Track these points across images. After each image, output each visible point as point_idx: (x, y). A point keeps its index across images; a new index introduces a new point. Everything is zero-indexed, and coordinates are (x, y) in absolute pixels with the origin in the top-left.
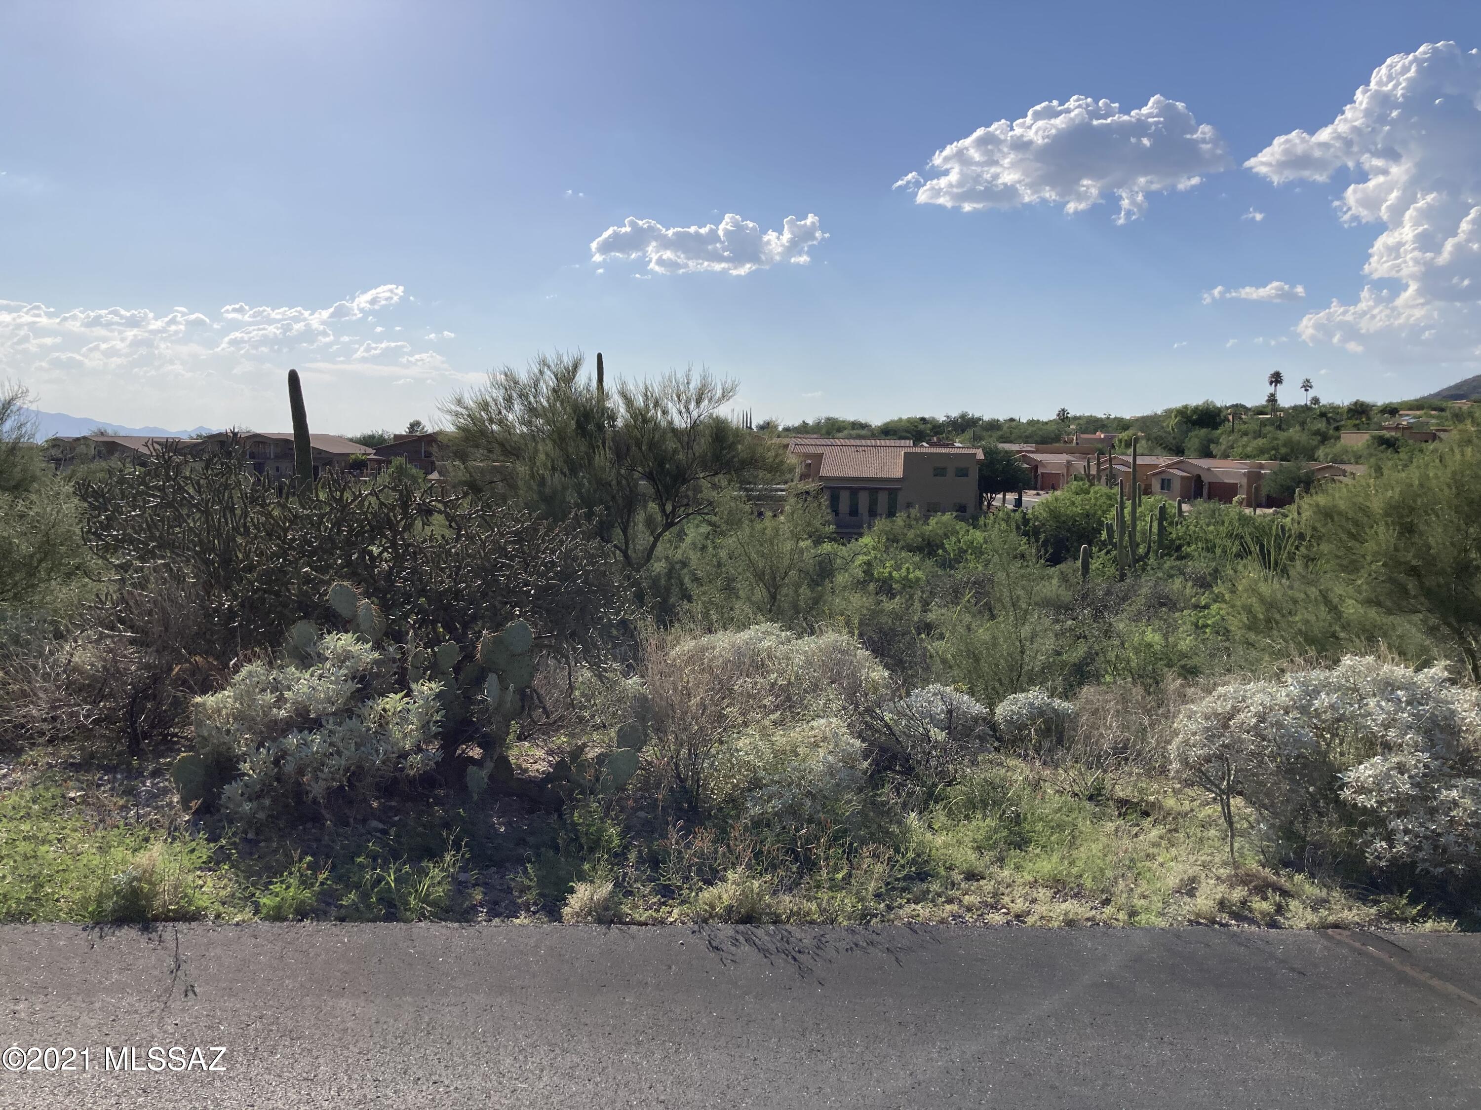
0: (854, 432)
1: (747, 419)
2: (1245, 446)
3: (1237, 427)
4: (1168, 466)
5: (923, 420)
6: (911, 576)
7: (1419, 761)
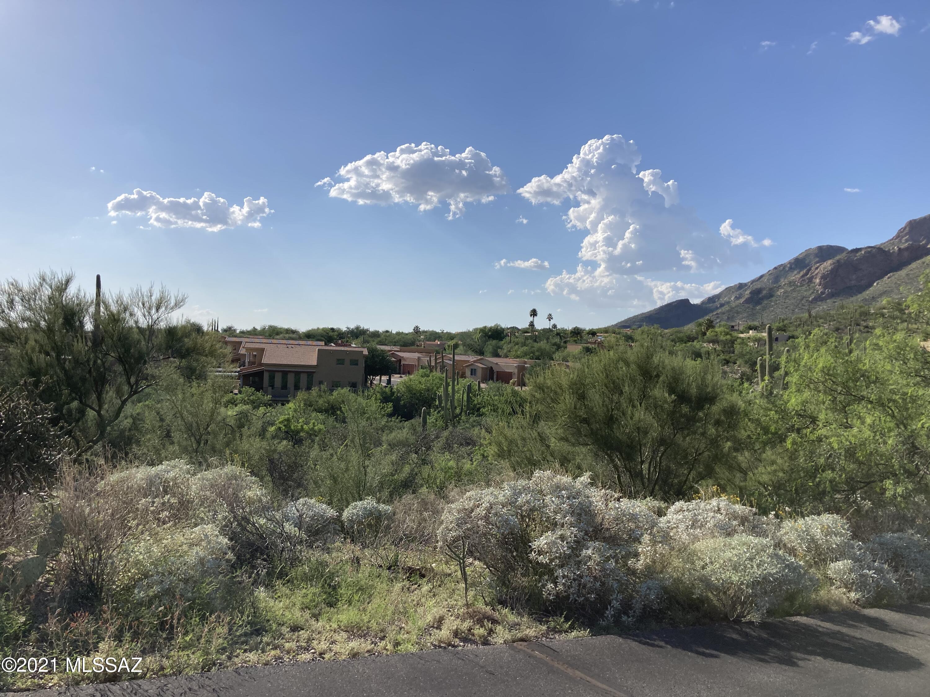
0: (287, 336)
1: (214, 324)
2: (516, 351)
3: (513, 340)
4: (475, 362)
5: (332, 329)
6: (316, 428)
7: (572, 533)
